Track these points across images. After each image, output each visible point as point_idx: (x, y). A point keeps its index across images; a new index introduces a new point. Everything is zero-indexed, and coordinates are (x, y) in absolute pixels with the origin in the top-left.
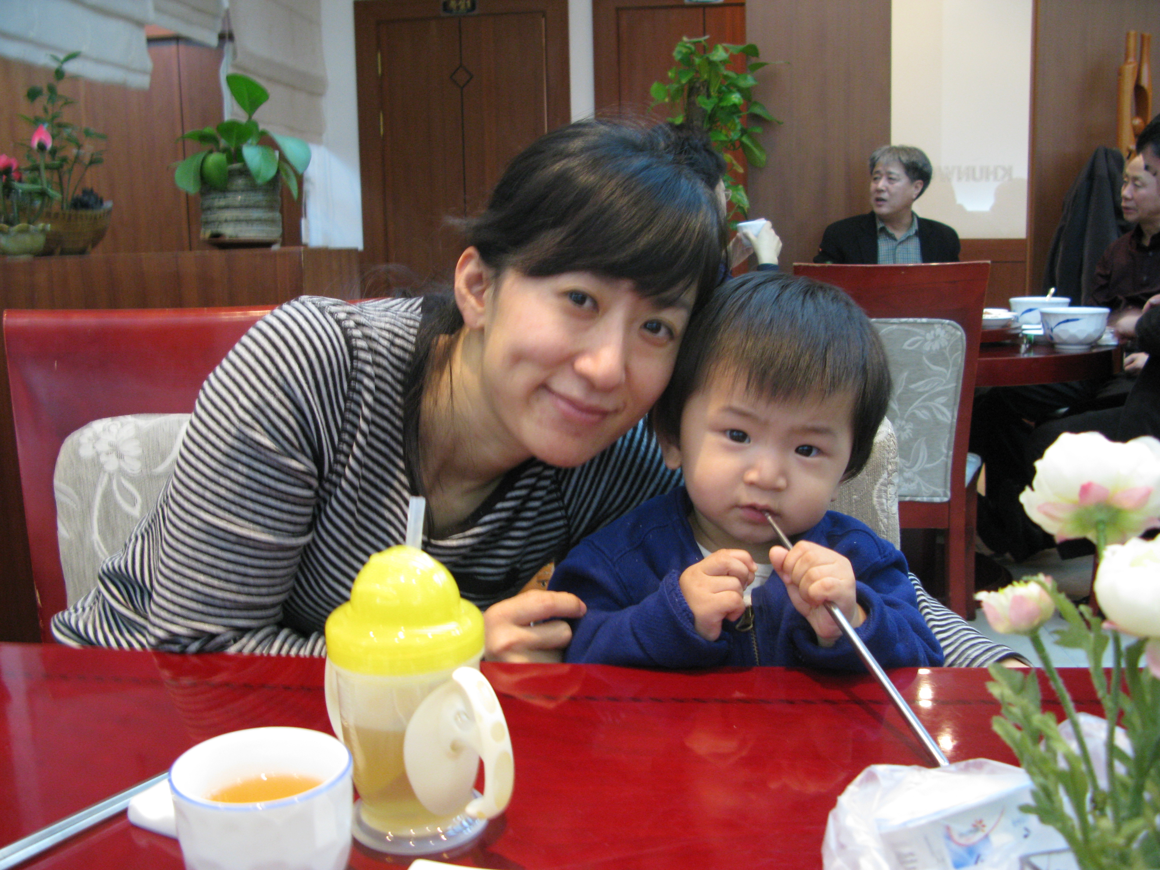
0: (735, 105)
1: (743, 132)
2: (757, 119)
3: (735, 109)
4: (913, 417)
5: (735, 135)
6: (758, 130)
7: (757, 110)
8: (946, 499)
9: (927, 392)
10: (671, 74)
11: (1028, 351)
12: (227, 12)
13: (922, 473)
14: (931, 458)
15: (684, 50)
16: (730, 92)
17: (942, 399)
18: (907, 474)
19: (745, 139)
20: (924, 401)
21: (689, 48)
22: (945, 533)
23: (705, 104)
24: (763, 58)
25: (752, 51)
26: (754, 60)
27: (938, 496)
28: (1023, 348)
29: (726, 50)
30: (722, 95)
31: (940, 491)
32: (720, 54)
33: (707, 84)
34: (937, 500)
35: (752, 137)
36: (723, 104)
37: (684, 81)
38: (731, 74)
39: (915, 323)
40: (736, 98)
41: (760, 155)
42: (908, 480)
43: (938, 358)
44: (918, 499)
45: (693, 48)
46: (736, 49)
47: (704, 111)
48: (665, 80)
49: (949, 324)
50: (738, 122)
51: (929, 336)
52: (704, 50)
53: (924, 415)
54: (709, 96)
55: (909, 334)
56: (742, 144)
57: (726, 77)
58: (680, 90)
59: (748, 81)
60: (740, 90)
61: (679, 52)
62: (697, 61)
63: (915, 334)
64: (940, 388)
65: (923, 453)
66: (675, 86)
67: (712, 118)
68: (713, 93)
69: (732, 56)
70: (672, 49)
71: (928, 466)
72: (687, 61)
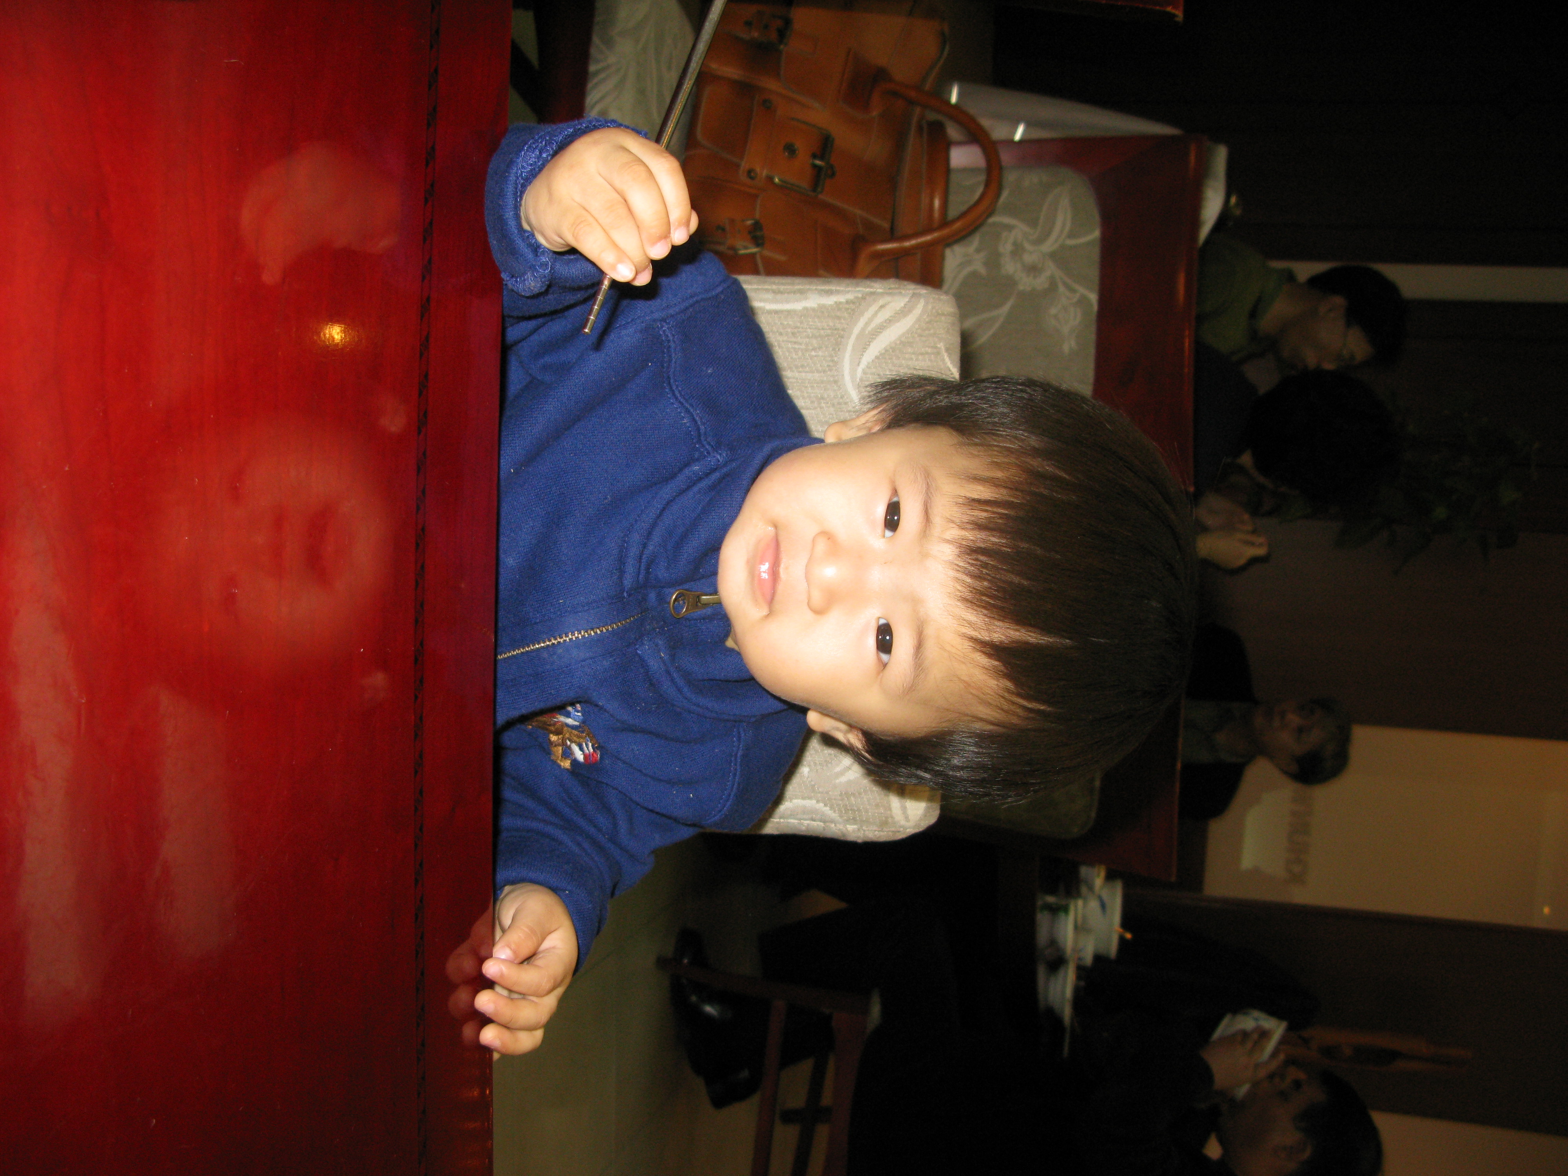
0: (1427, 510)
24: (1497, 557)
25: (1508, 539)
49: (1088, 819)
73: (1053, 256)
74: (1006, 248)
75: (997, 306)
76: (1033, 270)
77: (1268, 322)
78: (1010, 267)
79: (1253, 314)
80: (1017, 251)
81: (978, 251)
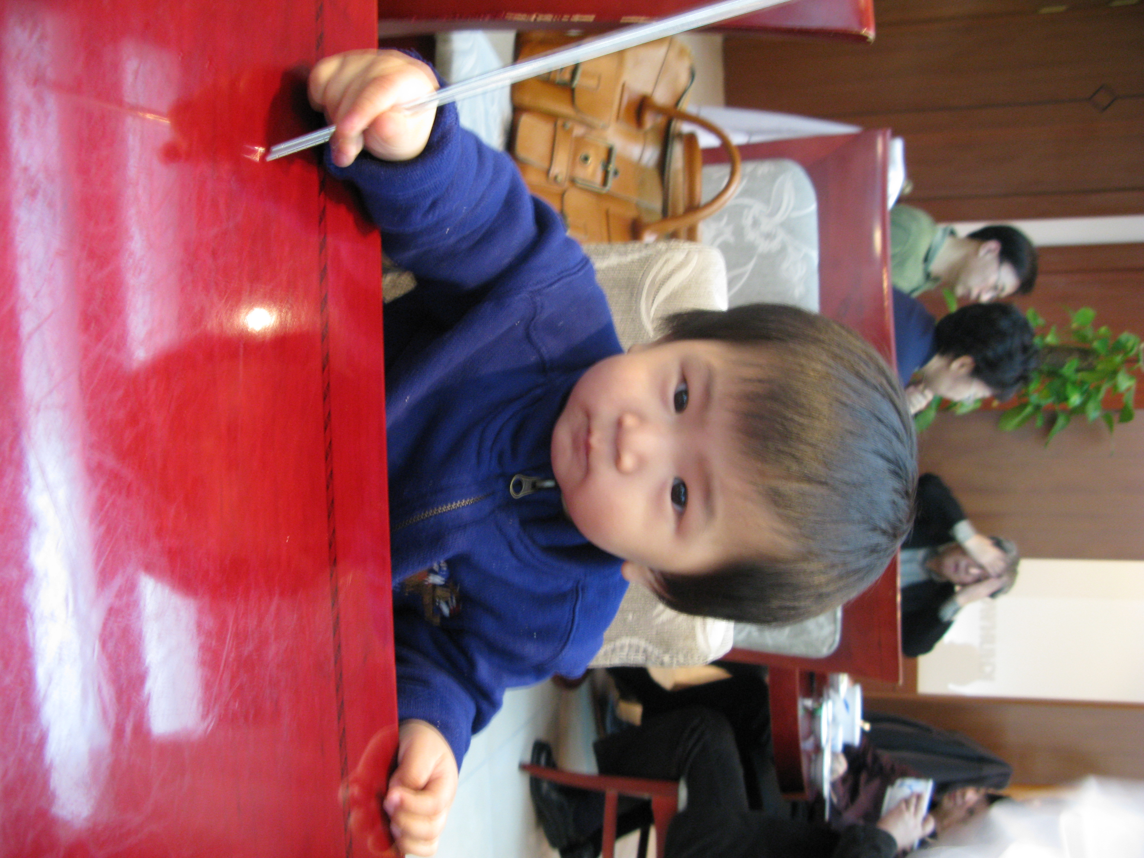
0: (1066, 399)
1: (1037, 408)
2: (1051, 421)
3: (1062, 398)
5: (1034, 398)
6: (1039, 422)
7: (1061, 421)
10: (1103, 330)
11: (806, 709)
15: (1130, 344)
16: (1082, 394)
19: (1029, 409)
21: (1131, 350)
23: (1070, 368)
24: (1119, 428)
25: (1125, 416)
26: (1116, 417)
28: (809, 703)
29: (1128, 389)
30: (1079, 385)
32: (1125, 382)
33: (1090, 368)
35: (1032, 417)
36: (1069, 387)
37: (1096, 345)
38: (1102, 395)
40: (1075, 399)
41: (1011, 424)
45: (1133, 353)
46: (1129, 399)
47: (1062, 365)
48: (1097, 324)
49: (834, 641)
50: (1047, 401)
52: (1130, 365)
54: (1078, 370)
56: (1024, 405)
57: (1098, 389)
58: (1084, 338)
59: (1093, 412)
60: (1084, 404)
61: (1128, 338)
62: (1118, 359)
66: (1089, 333)
67: (1054, 374)
68: (1081, 376)
69: (1120, 396)
70: (1133, 331)
72: (1117, 348)
73: (782, 225)
74: (747, 221)
75: (745, 264)
76: (769, 236)
77: (938, 265)
78: (751, 236)
79: (927, 259)
80: (756, 223)
81: (728, 224)
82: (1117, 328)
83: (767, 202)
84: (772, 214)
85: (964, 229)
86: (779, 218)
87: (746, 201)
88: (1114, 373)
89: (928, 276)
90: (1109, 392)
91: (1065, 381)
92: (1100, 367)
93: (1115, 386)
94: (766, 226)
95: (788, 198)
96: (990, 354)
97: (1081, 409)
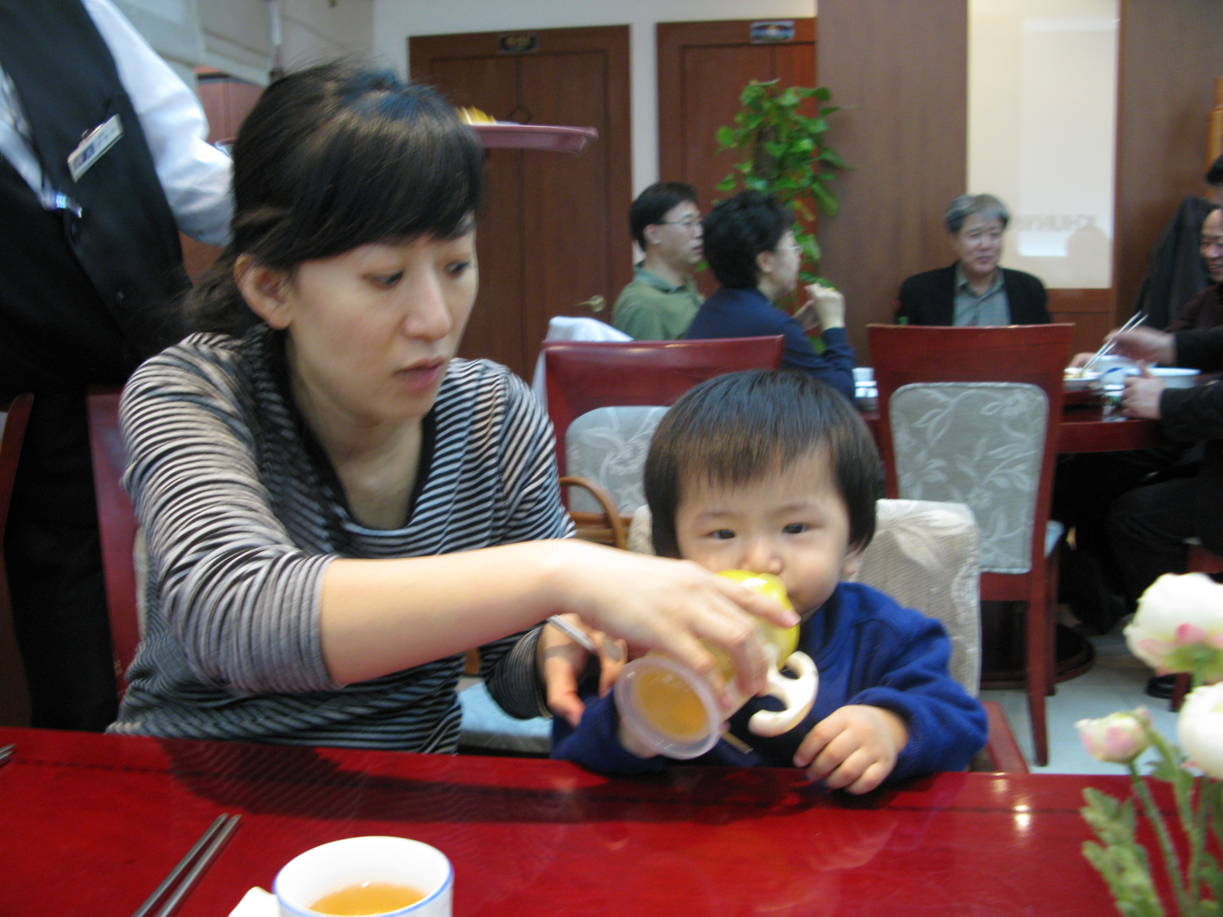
0: (804, 152)
1: (814, 179)
2: (828, 166)
3: (804, 156)
4: (990, 486)
5: (805, 182)
6: (830, 177)
7: (828, 156)
8: (1025, 571)
9: (1005, 459)
10: (738, 119)
12: (279, 48)
13: (1001, 542)
14: (1010, 528)
15: (753, 94)
16: (800, 138)
17: (1022, 467)
18: (986, 545)
19: (816, 187)
20: (1003, 468)
21: (758, 92)
22: (1025, 604)
23: (775, 150)
24: (835, 101)
25: (823, 95)
26: (824, 105)
27: (1017, 567)
29: (797, 93)
30: (792, 140)
31: (1019, 561)
32: (790, 98)
33: (776, 129)
34: (1016, 571)
35: (824, 184)
36: (793, 150)
37: (753, 125)
38: (802, 119)
39: (992, 388)
40: (806, 144)
41: (831, 203)
42: (986, 551)
43: (1018, 423)
44: (996, 570)
45: (762, 92)
46: (807, 92)
47: (772, 157)
48: (735, 126)
49: (1029, 389)
50: (808, 170)
51: (1009, 401)
52: (773, 94)
53: (1002, 482)
54: (778, 142)
55: (987, 400)
56: (812, 191)
57: (796, 123)
58: (748, 135)
59: (819, 126)
60: (811, 136)
61: (747, 95)
62: (767, 105)
63: (993, 399)
64: (1018, 456)
65: (1002, 523)
66: (742, 132)
67: (781, 165)
68: (783, 139)
69: (803, 101)
70: (739, 92)
71: (1008, 536)
72: (756, 106)
77: (672, 280)
79: (666, 291)
80: (623, 463)
82: (737, 107)
83: (604, 452)
84: (616, 448)
85: (638, 256)
86: (618, 441)
87: (603, 471)
88: (782, 109)
89: (681, 289)
90: (799, 112)
91: (786, 155)
92: (774, 122)
93: (794, 107)
94: (625, 453)
95: (601, 432)
96: (753, 238)
97: (817, 138)
